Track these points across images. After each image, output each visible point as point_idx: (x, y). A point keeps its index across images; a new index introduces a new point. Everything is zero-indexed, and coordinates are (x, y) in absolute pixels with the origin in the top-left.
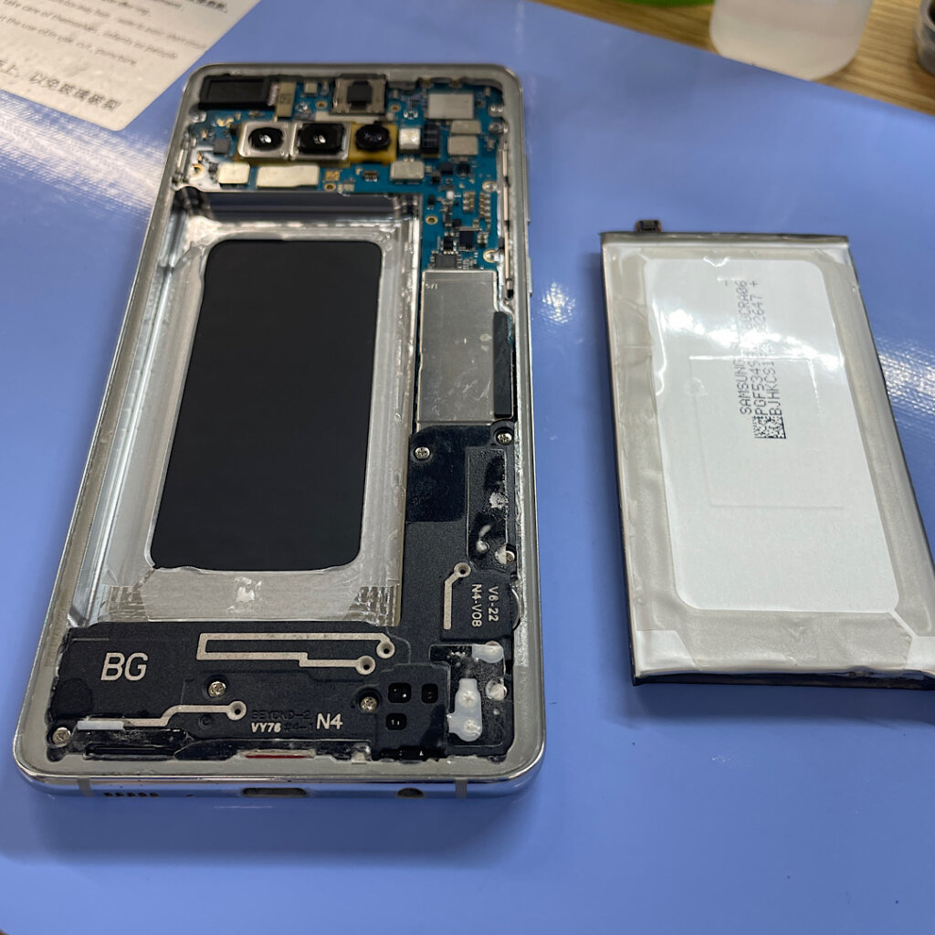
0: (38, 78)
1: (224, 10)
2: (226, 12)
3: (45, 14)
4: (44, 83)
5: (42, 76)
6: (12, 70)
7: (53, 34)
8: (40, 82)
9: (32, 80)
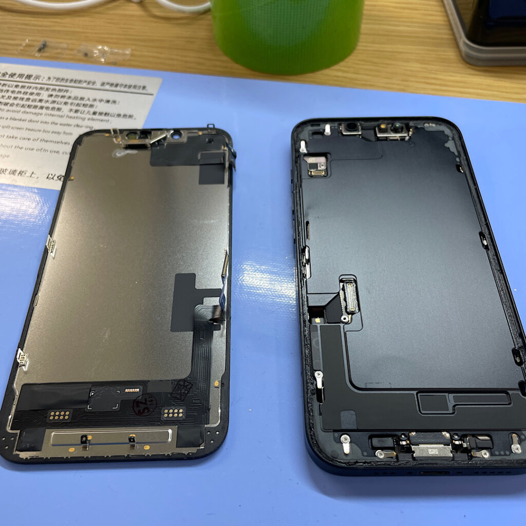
0: (50, 176)
1: (133, 118)
2: (135, 119)
3: (34, 140)
4: (56, 178)
5: (52, 175)
6: (33, 175)
7: (46, 150)
8: (53, 178)
9: (47, 178)
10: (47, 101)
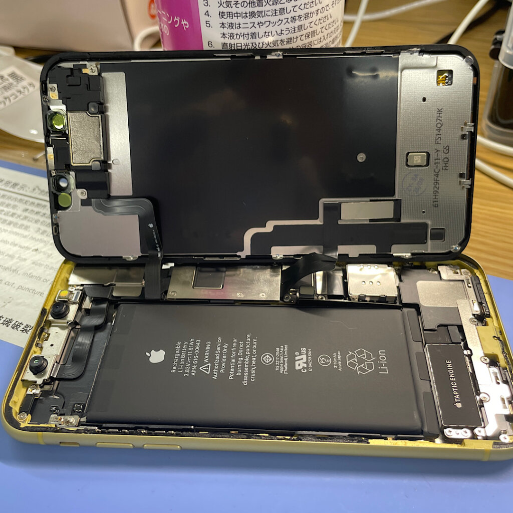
10: (19, 216)
